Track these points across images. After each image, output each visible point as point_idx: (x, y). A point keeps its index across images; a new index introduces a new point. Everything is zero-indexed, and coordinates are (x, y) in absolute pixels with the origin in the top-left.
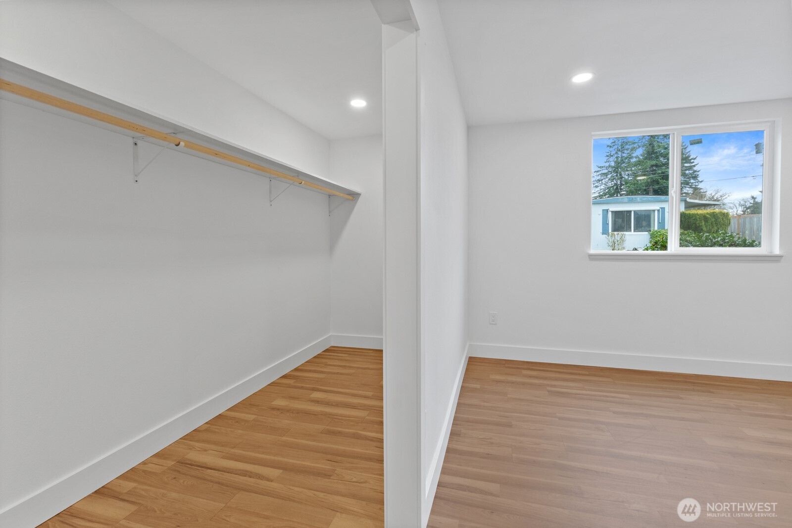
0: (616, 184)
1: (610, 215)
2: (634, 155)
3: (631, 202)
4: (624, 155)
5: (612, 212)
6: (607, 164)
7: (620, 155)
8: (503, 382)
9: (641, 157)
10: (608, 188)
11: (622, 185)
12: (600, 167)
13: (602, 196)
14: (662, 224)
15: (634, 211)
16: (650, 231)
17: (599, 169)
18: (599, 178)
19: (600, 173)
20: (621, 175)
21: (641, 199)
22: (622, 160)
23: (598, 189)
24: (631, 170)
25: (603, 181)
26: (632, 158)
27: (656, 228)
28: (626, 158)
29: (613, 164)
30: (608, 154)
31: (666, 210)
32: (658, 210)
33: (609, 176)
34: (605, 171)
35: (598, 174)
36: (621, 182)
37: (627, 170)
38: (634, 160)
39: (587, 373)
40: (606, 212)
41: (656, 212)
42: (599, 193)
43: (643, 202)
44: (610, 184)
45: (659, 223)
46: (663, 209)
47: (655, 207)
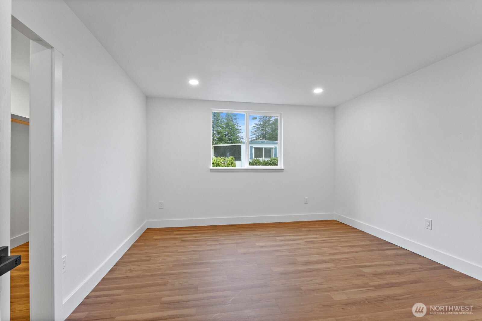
0: (263, 134)
1: (253, 149)
2: (271, 120)
3: (263, 143)
4: (267, 119)
5: (254, 148)
6: (259, 123)
7: (265, 119)
8: (159, 239)
9: (274, 121)
10: (260, 135)
11: (266, 134)
12: (256, 124)
13: (257, 139)
14: (275, 155)
15: (264, 148)
16: (271, 158)
17: (256, 125)
18: (256, 129)
19: (256, 127)
20: (265, 129)
21: (266, 142)
22: (266, 122)
23: (255, 136)
24: (270, 127)
25: (258, 131)
26: (270, 121)
27: (273, 157)
28: (268, 121)
29: (262, 123)
30: (260, 118)
31: (277, 148)
32: (274, 148)
33: (261, 129)
34: (258, 127)
35: (255, 127)
36: (265, 133)
37: (268, 127)
38: (271, 122)
39: (207, 229)
40: (251, 147)
41: (273, 149)
42: (256, 138)
43: (267, 143)
44: (261, 133)
45: (274, 154)
46: (276, 147)
47: (272, 146)
